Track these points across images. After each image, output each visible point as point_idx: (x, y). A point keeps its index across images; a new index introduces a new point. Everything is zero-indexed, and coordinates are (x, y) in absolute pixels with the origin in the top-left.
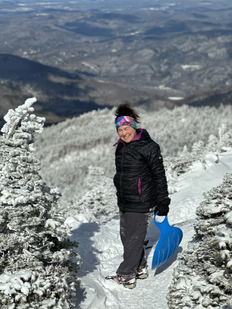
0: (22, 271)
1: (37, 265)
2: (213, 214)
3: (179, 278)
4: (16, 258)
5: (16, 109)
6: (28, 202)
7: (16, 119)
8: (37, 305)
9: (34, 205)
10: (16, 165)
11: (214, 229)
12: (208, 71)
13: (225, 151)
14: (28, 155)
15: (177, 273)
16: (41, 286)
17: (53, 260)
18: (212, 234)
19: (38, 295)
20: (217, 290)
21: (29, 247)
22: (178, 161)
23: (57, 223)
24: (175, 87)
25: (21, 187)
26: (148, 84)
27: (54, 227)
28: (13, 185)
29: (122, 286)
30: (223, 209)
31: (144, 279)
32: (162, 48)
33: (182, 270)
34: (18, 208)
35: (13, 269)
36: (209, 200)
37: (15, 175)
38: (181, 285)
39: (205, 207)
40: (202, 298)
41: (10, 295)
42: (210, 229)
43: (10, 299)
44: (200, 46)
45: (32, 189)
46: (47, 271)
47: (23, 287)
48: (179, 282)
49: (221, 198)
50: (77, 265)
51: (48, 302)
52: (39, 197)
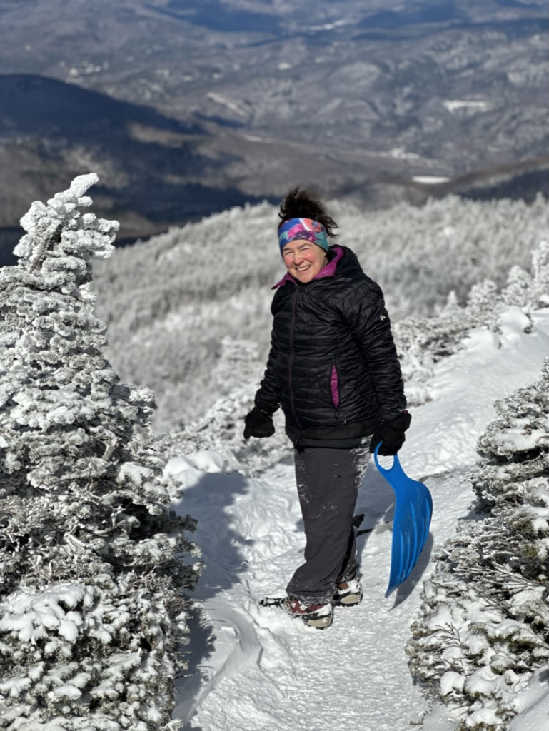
0: (62, 586)
1: (97, 572)
2: (517, 452)
3: (435, 604)
4: (47, 555)
5: (50, 202)
6: (76, 421)
7: (49, 224)
8: (98, 666)
9: (92, 429)
10: (48, 333)
11: (521, 488)
12: (507, 117)
14: (77, 309)
15: (430, 593)
16: (108, 621)
17: (136, 559)
18: (516, 500)
19: (99, 642)
20: (527, 634)
21: (78, 528)
22: (435, 327)
23: (146, 471)
24: (428, 153)
25: (61, 387)
26: (364, 146)
27: (138, 480)
28: (41, 382)
29: (299, 622)
30: (542, 441)
31: (352, 605)
32: (398, 61)
33: (443, 584)
34: (53, 435)
35: (40, 580)
36: (508, 419)
37: (46, 356)
38: (441, 620)
39: (500, 437)
40: (490, 653)
41: (34, 643)
42: (510, 489)
43: (33, 652)
44: (488, 57)
45: (87, 391)
46: (120, 585)
47: (63, 622)
48: (437, 613)
49: (537, 415)
50: (193, 572)
51: (123, 659)
52: (103, 409)
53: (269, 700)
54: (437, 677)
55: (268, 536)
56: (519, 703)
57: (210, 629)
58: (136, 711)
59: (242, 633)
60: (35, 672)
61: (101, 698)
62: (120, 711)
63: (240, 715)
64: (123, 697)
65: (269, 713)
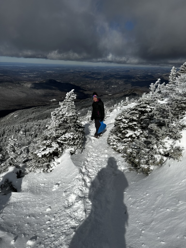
0: (71, 133)
1: (75, 131)
2: (119, 120)
4: (69, 130)
5: (69, 92)
6: (72, 116)
7: (69, 95)
8: (75, 141)
9: (74, 117)
10: (69, 107)
11: (119, 123)
12: (119, 87)
13: (123, 107)
14: (72, 104)
15: (109, 135)
16: (76, 136)
17: (79, 131)
18: (119, 125)
19: (75, 138)
20: (119, 138)
21: (73, 127)
22: (110, 109)
23: (80, 121)
24: (110, 92)
25: (71, 112)
26: (103, 91)
28: (69, 112)
30: (122, 118)
31: (101, 136)
32: (107, 81)
33: (111, 134)
34: (70, 117)
35: (69, 132)
36: (118, 116)
37: (69, 109)
38: (110, 137)
39: (117, 118)
40: (116, 140)
41: (68, 138)
44: (117, 81)
45: (73, 113)
46: (77, 133)
47: (71, 136)
49: (121, 116)
50: (85, 133)
51: (77, 140)
52: (75, 115)
53: (93, 145)
54: (110, 143)
55: (92, 130)
56: (118, 145)
57: (86, 138)
58: (79, 145)
59: (90, 139)
60: (68, 141)
61: (75, 144)
62: (77, 146)
63: (90, 147)
64: (77, 144)
65: (93, 147)
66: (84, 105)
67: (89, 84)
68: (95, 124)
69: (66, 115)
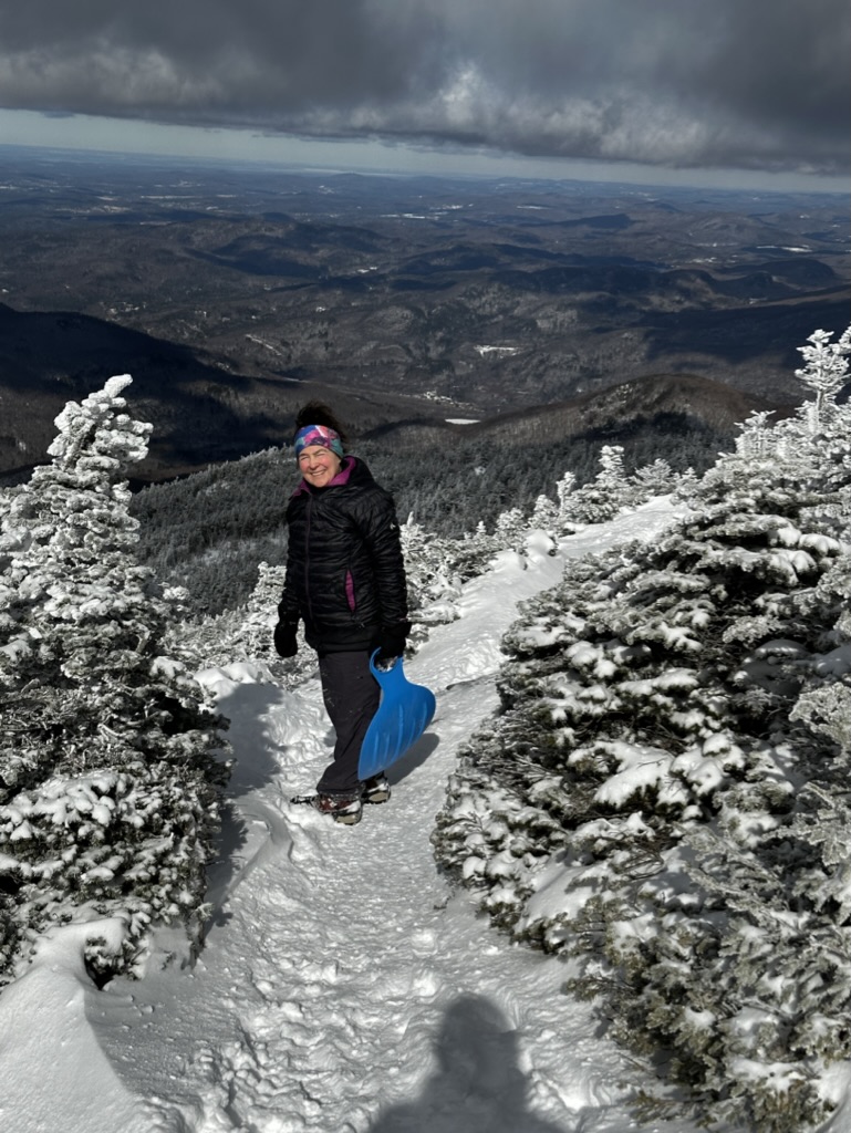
0: (96, 773)
1: (131, 760)
2: (539, 648)
3: (459, 796)
4: (81, 745)
5: (84, 402)
6: (108, 613)
7: (83, 424)
8: (131, 850)
9: (125, 623)
10: (82, 530)
11: (541, 682)
12: (535, 361)
13: (573, 533)
14: (111, 508)
15: (455, 786)
16: (141, 806)
17: (168, 752)
18: (539, 694)
19: (132, 826)
20: (545, 819)
21: (111, 718)
22: (463, 549)
23: (178, 665)
24: (459, 396)
25: (95, 582)
26: (398, 388)
27: (170, 673)
28: (75, 577)
29: (329, 819)
30: (562, 638)
31: (380, 802)
33: (467, 777)
34: (86, 628)
35: (73, 768)
36: (529, 618)
37: (79, 554)
38: (465, 810)
39: (522, 634)
40: (510, 838)
41: (67, 826)
42: (531, 684)
43: (67, 835)
44: (518, 303)
45: (120, 587)
46: (153, 773)
47: (96, 806)
48: (460, 804)
49: (557, 613)
50: (226, 769)
51: (156, 843)
52: (136, 603)
53: (299, 889)
54: (459, 863)
55: (300, 743)
56: (536, 883)
57: (241, 824)
58: (168, 893)
59: (274, 828)
60: (68, 855)
61: (133, 881)
62: (153, 894)
63: (271, 902)
64: (155, 880)
65: (299, 900)
66: (223, 514)
67: (268, 322)
68: (319, 684)
69: (50, 607)
